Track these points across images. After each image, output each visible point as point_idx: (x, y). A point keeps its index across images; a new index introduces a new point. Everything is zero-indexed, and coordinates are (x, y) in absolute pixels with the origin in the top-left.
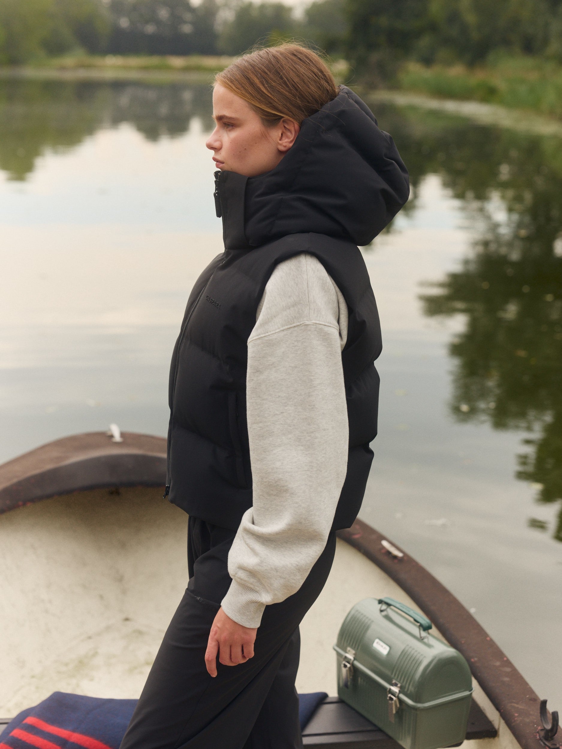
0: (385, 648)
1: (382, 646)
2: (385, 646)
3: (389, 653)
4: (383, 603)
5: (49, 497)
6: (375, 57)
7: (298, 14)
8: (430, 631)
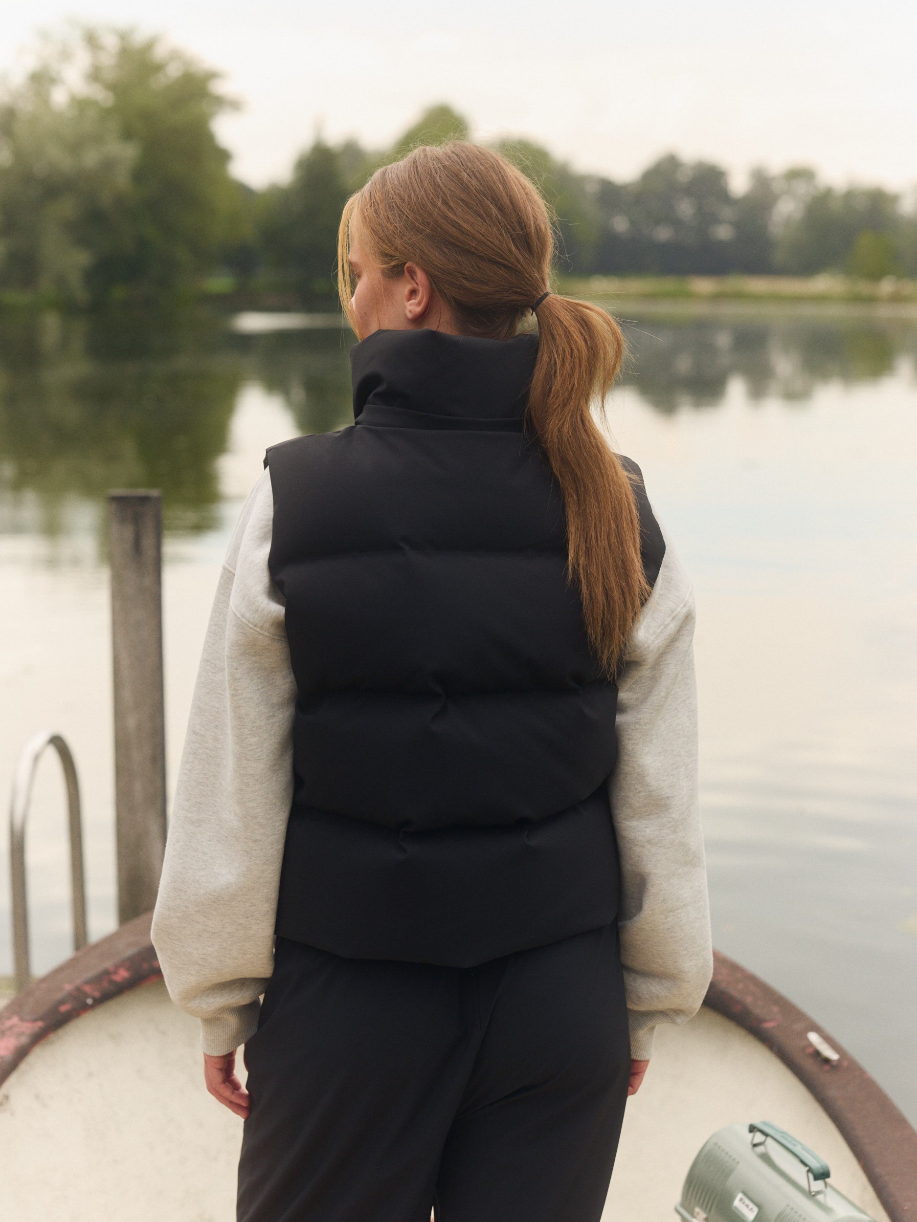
0: (751, 1209)
1: (747, 1206)
2: (751, 1205)
3: (757, 1218)
4: (755, 1130)
8: (828, 1180)
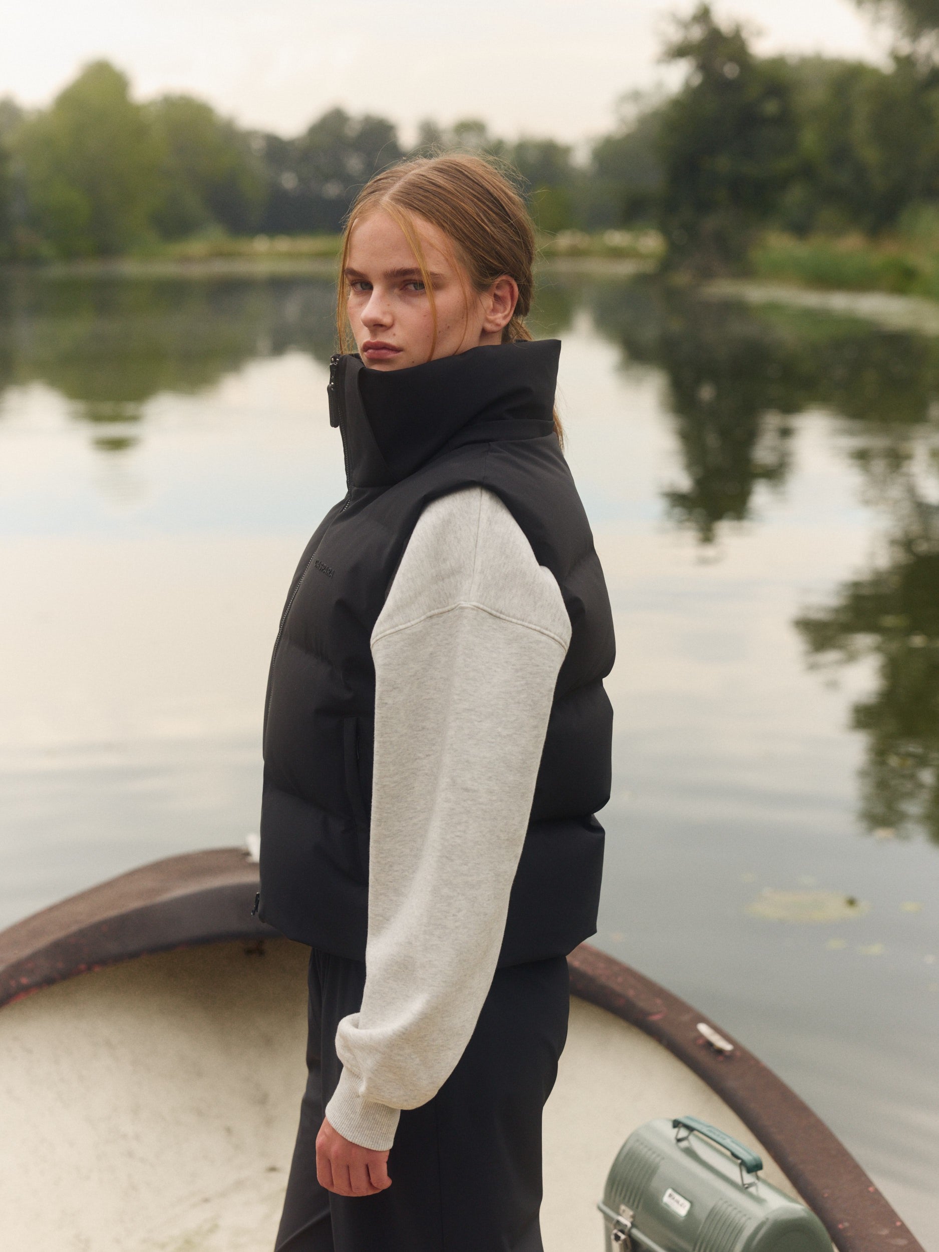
0: (682, 1205)
1: (678, 1202)
2: (682, 1200)
3: (690, 1213)
4: (680, 1125)
5: (134, 956)
6: (711, 223)
7: (581, 158)
8: (760, 1173)
